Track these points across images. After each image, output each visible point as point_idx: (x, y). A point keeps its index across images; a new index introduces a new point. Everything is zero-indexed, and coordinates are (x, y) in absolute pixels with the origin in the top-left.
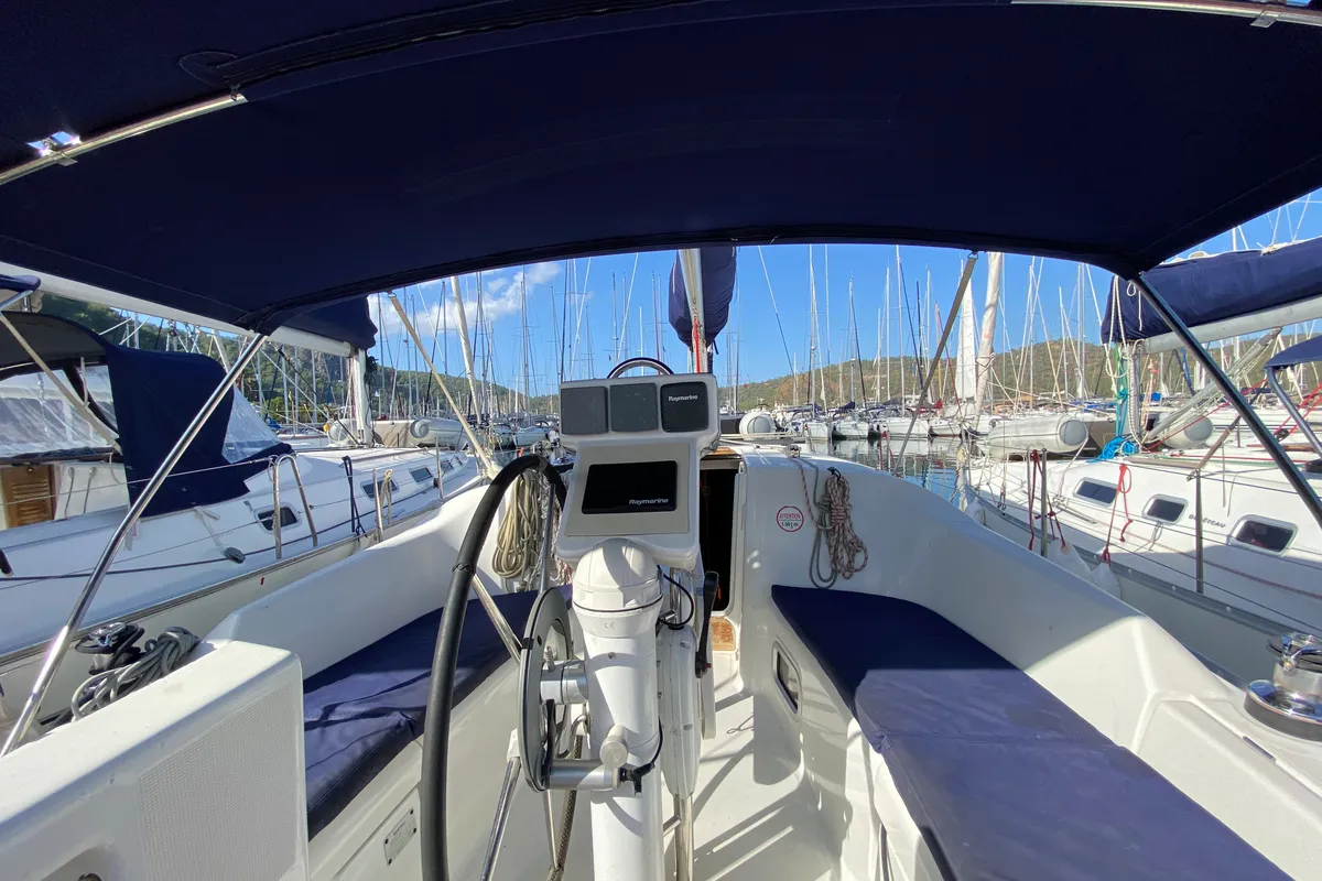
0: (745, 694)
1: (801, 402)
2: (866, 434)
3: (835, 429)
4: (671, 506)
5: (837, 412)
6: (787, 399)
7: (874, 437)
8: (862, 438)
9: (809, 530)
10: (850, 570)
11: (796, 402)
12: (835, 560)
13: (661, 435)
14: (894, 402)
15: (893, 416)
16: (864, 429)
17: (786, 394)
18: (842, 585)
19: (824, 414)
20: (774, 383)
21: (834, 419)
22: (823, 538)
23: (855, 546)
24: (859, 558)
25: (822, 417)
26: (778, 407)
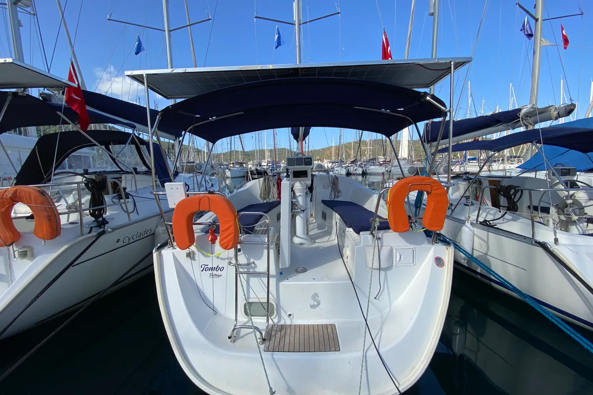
0: (315, 222)
1: (335, 159)
2: (361, 173)
3: (348, 170)
4: (307, 177)
5: (350, 163)
6: (329, 157)
7: (364, 174)
8: (359, 175)
9: (330, 189)
10: (338, 197)
11: (333, 159)
12: (335, 195)
13: (304, 166)
14: (373, 159)
15: (372, 165)
16: (360, 171)
17: (329, 155)
18: (336, 199)
19: (344, 164)
20: (324, 150)
21: (348, 166)
22: (333, 192)
23: (339, 192)
24: (340, 194)
25: (344, 165)
26: (326, 161)
